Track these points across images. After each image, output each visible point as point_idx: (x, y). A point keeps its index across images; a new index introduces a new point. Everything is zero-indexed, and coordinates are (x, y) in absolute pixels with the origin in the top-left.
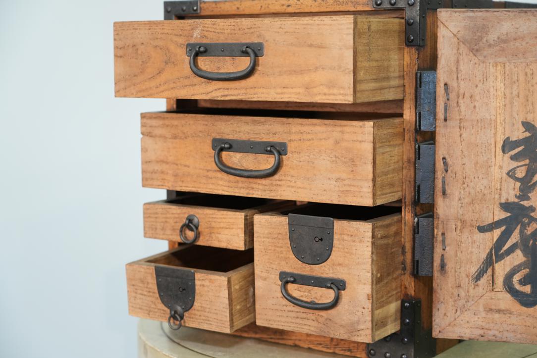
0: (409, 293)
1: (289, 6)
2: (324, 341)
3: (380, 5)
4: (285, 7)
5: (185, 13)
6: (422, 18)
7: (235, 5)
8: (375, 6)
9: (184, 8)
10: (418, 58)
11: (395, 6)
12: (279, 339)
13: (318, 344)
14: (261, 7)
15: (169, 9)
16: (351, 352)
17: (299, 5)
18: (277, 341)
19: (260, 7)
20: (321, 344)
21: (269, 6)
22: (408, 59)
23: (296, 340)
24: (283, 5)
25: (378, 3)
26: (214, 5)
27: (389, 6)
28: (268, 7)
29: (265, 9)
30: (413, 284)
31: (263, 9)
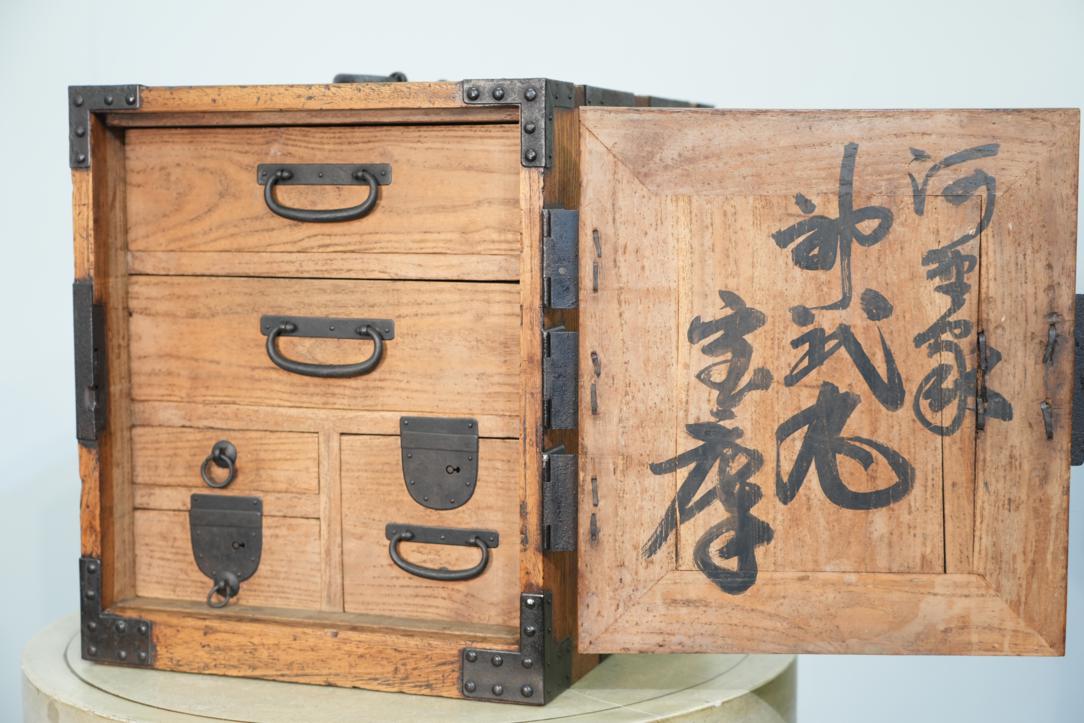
0: (533, 582)
1: (310, 98)
2: (382, 674)
3: (476, 98)
4: (303, 100)
5: (111, 107)
6: (548, 122)
7: (207, 95)
8: (466, 101)
9: (110, 99)
10: (543, 188)
11: (502, 102)
12: (297, 675)
13: (370, 679)
14: (259, 99)
15: (80, 101)
16: (432, 689)
17: (329, 96)
18: (295, 679)
19: (256, 100)
20: (376, 679)
21: (274, 98)
22: (528, 189)
23: (330, 674)
24: (299, 96)
25: (473, 95)
26: (168, 94)
27: (492, 101)
28: (271, 100)
29: (265, 102)
30: (540, 566)
31: (261, 102)
